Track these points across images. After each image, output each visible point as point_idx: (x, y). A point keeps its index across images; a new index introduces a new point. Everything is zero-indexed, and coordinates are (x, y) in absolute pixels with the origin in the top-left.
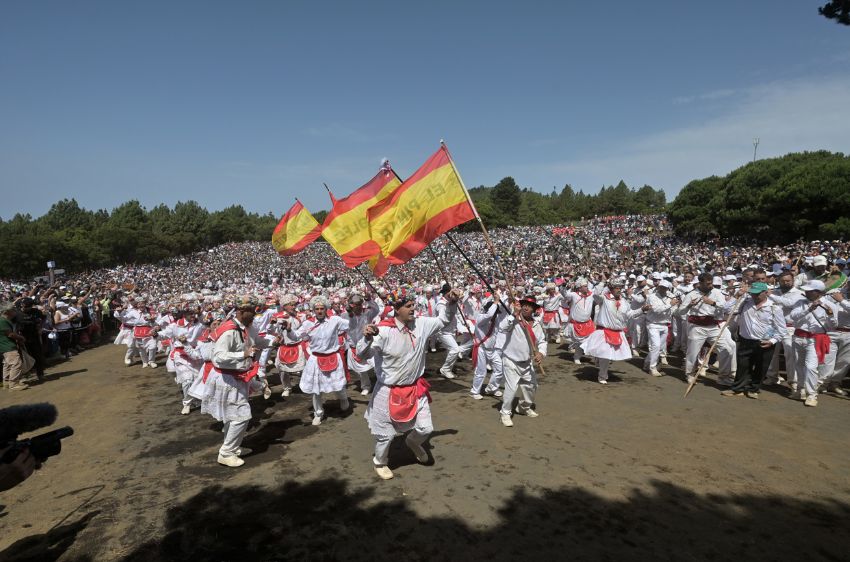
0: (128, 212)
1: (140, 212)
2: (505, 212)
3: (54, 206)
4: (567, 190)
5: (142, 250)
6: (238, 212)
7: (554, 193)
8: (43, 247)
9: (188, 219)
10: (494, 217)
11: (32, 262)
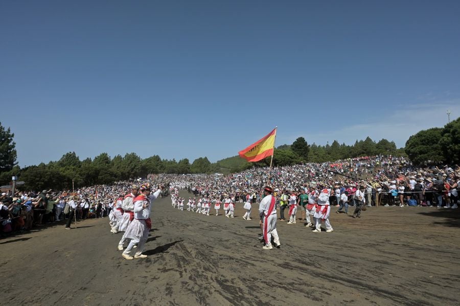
0: (101, 159)
1: (107, 159)
2: (300, 156)
3: (64, 156)
4: (335, 143)
5: (101, 177)
6: (157, 158)
7: (327, 145)
8: (47, 175)
9: (131, 162)
10: (294, 158)
11: (40, 183)
